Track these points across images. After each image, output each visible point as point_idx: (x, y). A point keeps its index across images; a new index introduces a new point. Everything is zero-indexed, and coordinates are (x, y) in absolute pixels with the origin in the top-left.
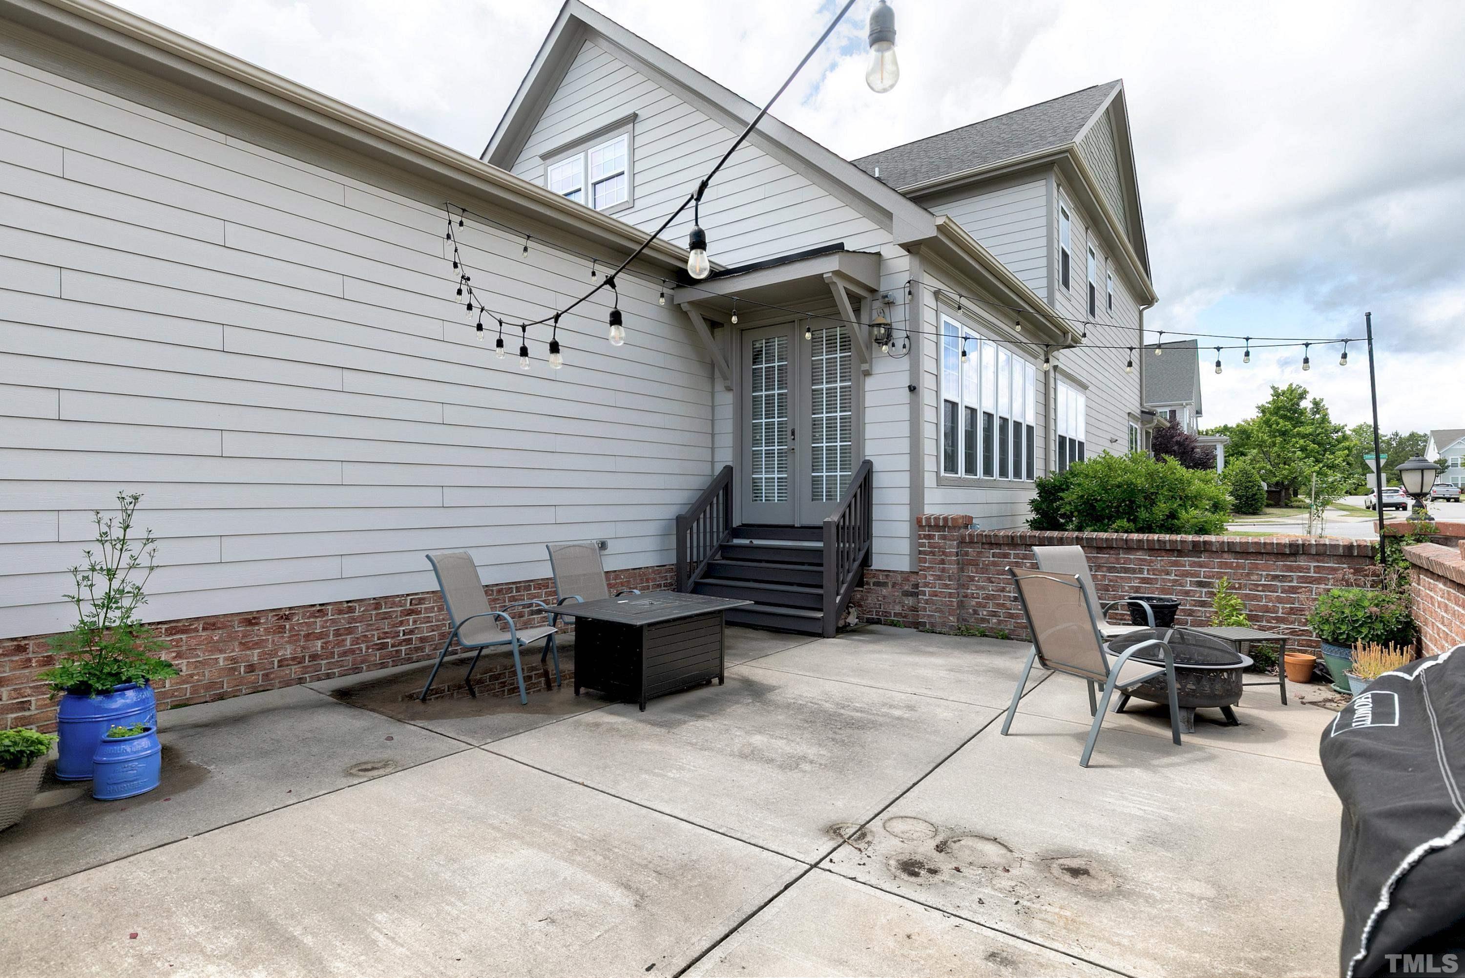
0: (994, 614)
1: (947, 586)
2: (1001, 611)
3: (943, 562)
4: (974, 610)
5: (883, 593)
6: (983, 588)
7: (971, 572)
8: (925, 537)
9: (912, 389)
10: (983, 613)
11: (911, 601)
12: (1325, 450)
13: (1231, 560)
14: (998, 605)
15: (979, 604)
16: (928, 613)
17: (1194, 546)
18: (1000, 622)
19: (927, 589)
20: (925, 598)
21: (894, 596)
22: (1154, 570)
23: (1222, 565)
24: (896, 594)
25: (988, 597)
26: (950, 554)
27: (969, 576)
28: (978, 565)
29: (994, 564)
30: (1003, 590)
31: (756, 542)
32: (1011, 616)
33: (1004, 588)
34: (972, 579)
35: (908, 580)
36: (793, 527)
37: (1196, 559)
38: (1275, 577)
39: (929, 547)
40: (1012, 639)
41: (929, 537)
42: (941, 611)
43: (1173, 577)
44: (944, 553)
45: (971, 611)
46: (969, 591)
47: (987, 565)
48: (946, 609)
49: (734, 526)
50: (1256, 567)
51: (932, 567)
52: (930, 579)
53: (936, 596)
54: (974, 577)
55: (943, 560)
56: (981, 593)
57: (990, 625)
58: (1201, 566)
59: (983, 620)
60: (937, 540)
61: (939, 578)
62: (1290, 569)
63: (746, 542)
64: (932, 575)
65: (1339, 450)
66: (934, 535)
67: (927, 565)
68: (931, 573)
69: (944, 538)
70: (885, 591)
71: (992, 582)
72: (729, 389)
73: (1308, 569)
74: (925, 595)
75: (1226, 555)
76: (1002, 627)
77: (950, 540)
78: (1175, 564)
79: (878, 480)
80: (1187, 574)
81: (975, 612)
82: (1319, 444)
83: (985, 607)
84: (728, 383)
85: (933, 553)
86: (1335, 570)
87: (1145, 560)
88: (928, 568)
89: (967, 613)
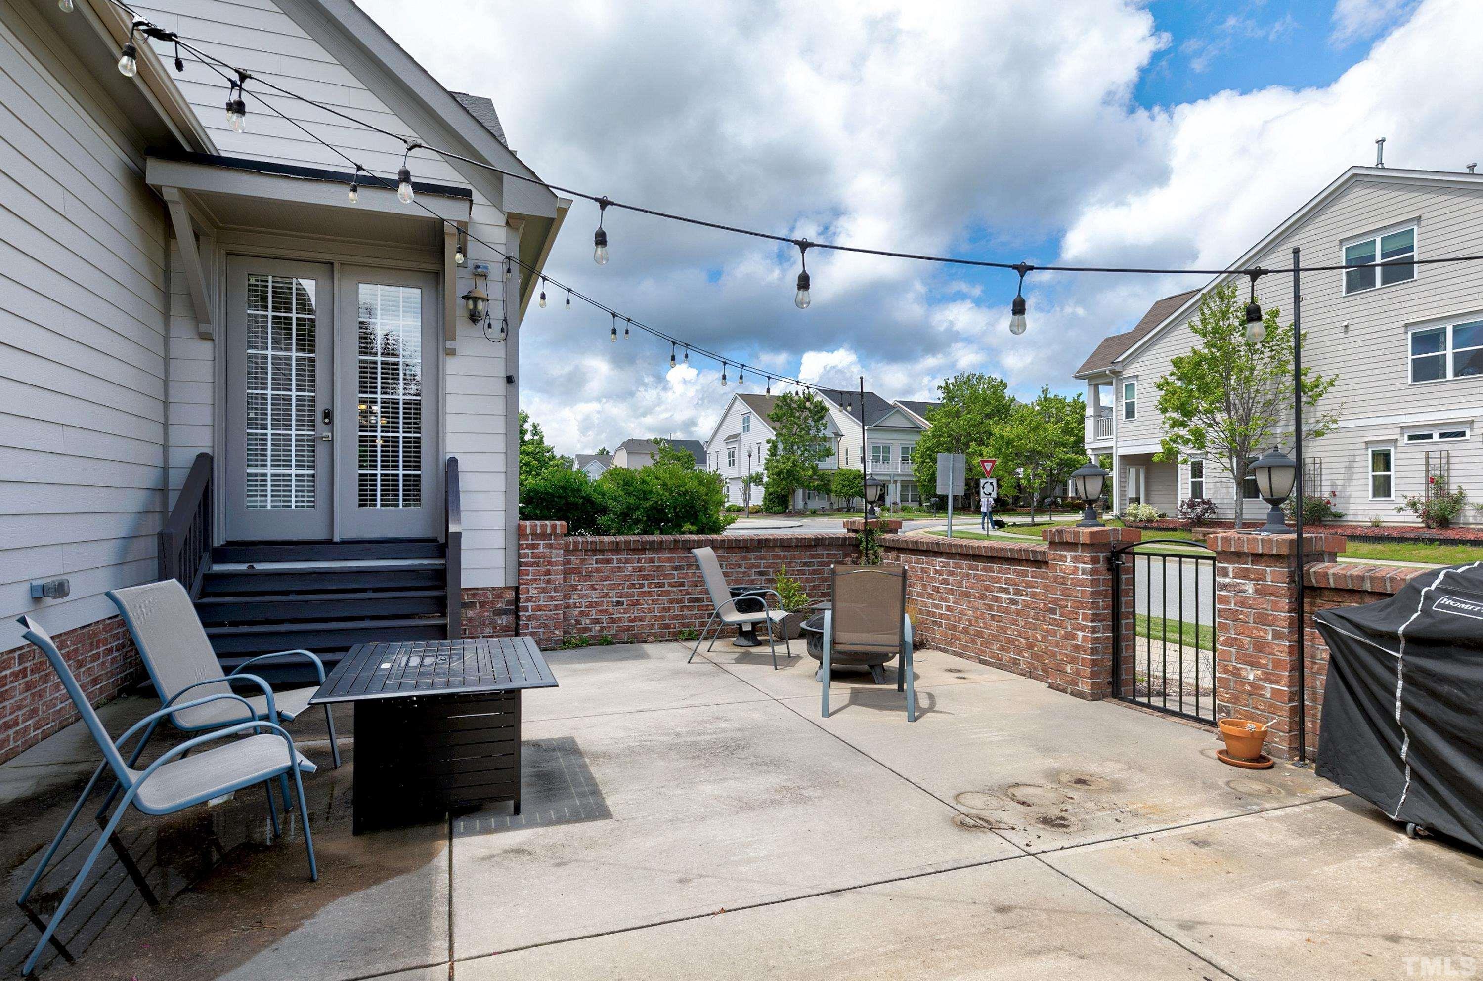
0: (597, 621)
1: (552, 598)
2: (604, 618)
3: (548, 573)
4: (576, 620)
5: (469, 615)
6: (586, 596)
7: (574, 580)
8: (529, 546)
9: (510, 380)
10: (586, 622)
11: (505, 620)
12: (542, 466)
13: (779, 552)
14: (601, 611)
15: (582, 614)
16: (531, 630)
17: (758, 544)
18: (602, 629)
19: (530, 604)
20: (527, 614)
21: (483, 616)
22: (730, 565)
23: (775, 557)
24: (486, 614)
25: (591, 606)
26: (557, 564)
27: (571, 585)
28: (581, 573)
29: (597, 570)
30: (606, 596)
31: (259, 567)
32: (614, 621)
33: (607, 594)
34: (574, 588)
35: (502, 597)
36: (330, 542)
37: (759, 554)
38: (805, 564)
39: (532, 558)
40: (614, 644)
41: (533, 546)
42: (545, 626)
43: (743, 570)
44: (550, 563)
45: (573, 621)
46: (571, 601)
47: (591, 572)
48: (551, 624)
49: (215, 545)
50: (794, 557)
51: (536, 580)
52: (533, 592)
53: (540, 610)
54: (577, 585)
55: (548, 570)
56: (584, 601)
57: (593, 634)
58: (761, 559)
59: (586, 629)
60: (541, 549)
61: (544, 590)
62: (813, 556)
63: (243, 567)
64: (536, 588)
65: (551, 466)
66: (539, 544)
67: (530, 577)
68: (535, 586)
69: (550, 546)
70: (471, 614)
71: (596, 589)
72: (205, 337)
73: (822, 556)
74: (528, 611)
75: (776, 549)
76: (605, 633)
77: (557, 548)
78: (745, 558)
79: (466, 482)
80: (753, 566)
81: (578, 622)
82: (539, 462)
83: (587, 615)
84: (203, 327)
85: (537, 564)
86: (836, 555)
87: (724, 557)
88: (532, 580)
89: (569, 624)
